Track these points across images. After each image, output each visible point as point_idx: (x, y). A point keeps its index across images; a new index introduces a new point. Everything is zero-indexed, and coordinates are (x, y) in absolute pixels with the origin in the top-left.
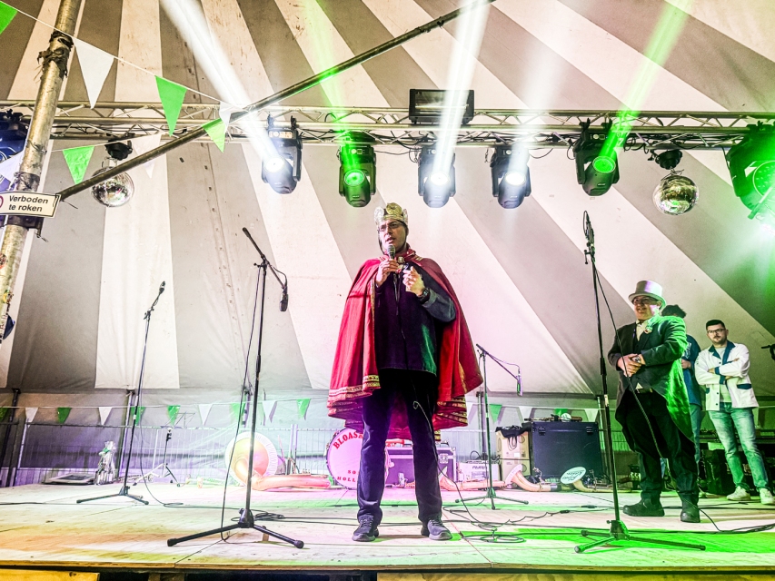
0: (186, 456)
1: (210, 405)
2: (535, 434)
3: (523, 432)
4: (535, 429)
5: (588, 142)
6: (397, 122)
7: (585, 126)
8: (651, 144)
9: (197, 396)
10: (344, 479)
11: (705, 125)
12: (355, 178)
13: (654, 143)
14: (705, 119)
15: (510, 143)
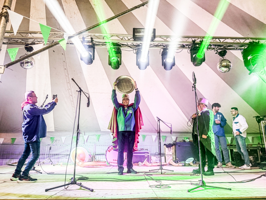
0: (57, 155)
1: (65, 137)
2: (177, 146)
3: (173, 146)
4: (177, 145)
5: (194, 48)
6: (129, 40)
7: (194, 42)
8: (216, 48)
9: (61, 134)
10: (112, 163)
11: (235, 42)
12: (114, 59)
14: (235, 40)
15: (168, 47)
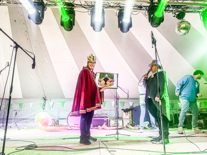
0: (25, 119)
1: (33, 103)
2: (134, 111)
3: (130, 110)
4: (133, 110)
7: (152, 1)
8: (174, 11)
9: (29, 101)
10: (73, 127)
12: (66, 18)
13: (175, 10)
14: (194, 1)
15: (125, 9)
